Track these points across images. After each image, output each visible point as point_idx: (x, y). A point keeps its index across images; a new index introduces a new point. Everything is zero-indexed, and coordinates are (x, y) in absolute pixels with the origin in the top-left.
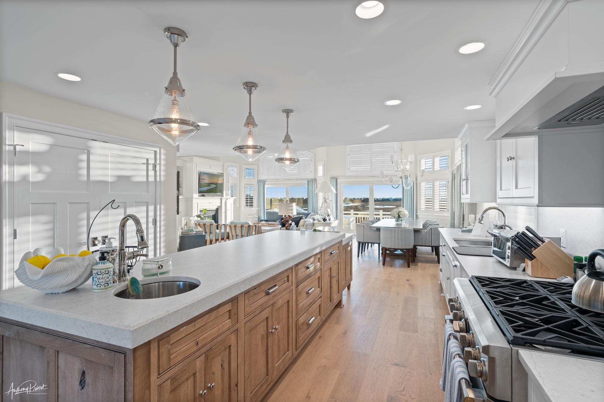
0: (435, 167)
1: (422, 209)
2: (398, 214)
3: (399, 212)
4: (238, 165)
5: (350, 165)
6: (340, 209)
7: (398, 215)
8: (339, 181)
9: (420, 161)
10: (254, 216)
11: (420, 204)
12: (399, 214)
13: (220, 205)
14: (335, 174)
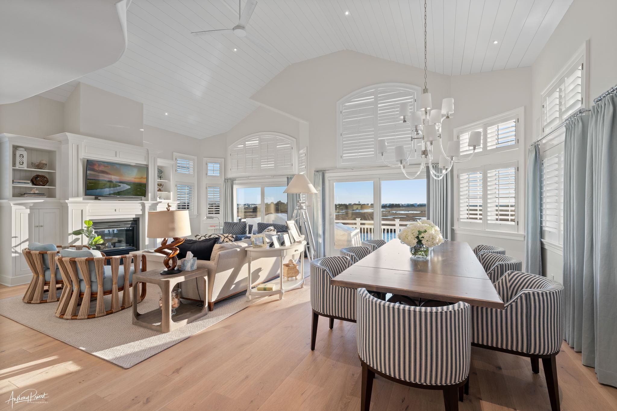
0: (489, 144)
1: (462, 220)
2: (418, 237)
3: (420, 233)
4: (196, 157)
5: (345, 150)
6: (330, 219)
7: (416, 240)
8: (327, 175)
9: (458, 137)
10: (216, 228)
11: (459, 211)
12: (420, 236)
13: (141, 213)
14: (321, 166)
